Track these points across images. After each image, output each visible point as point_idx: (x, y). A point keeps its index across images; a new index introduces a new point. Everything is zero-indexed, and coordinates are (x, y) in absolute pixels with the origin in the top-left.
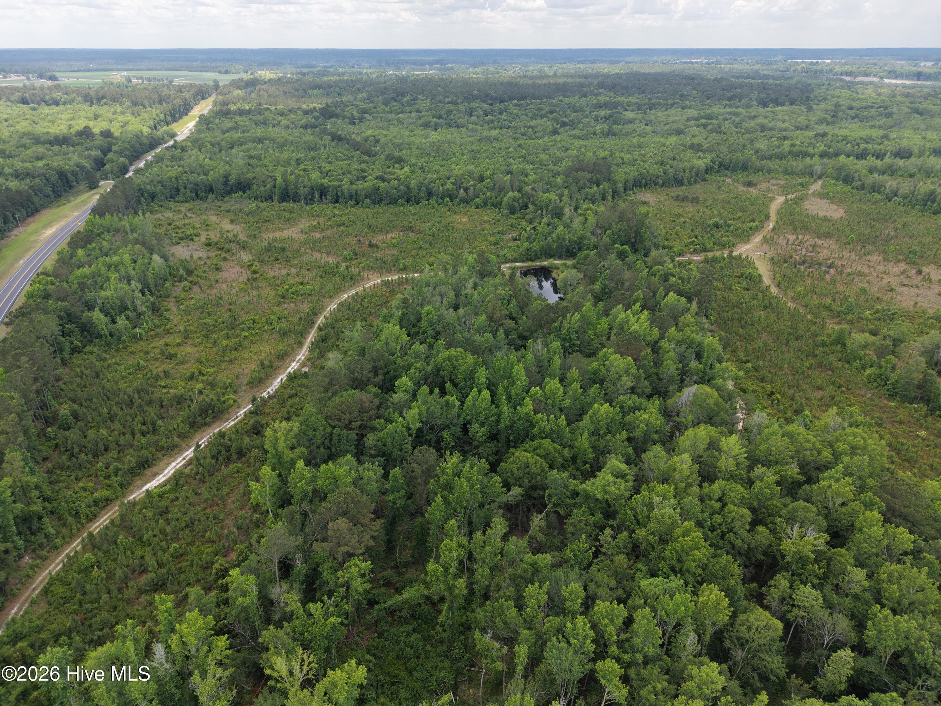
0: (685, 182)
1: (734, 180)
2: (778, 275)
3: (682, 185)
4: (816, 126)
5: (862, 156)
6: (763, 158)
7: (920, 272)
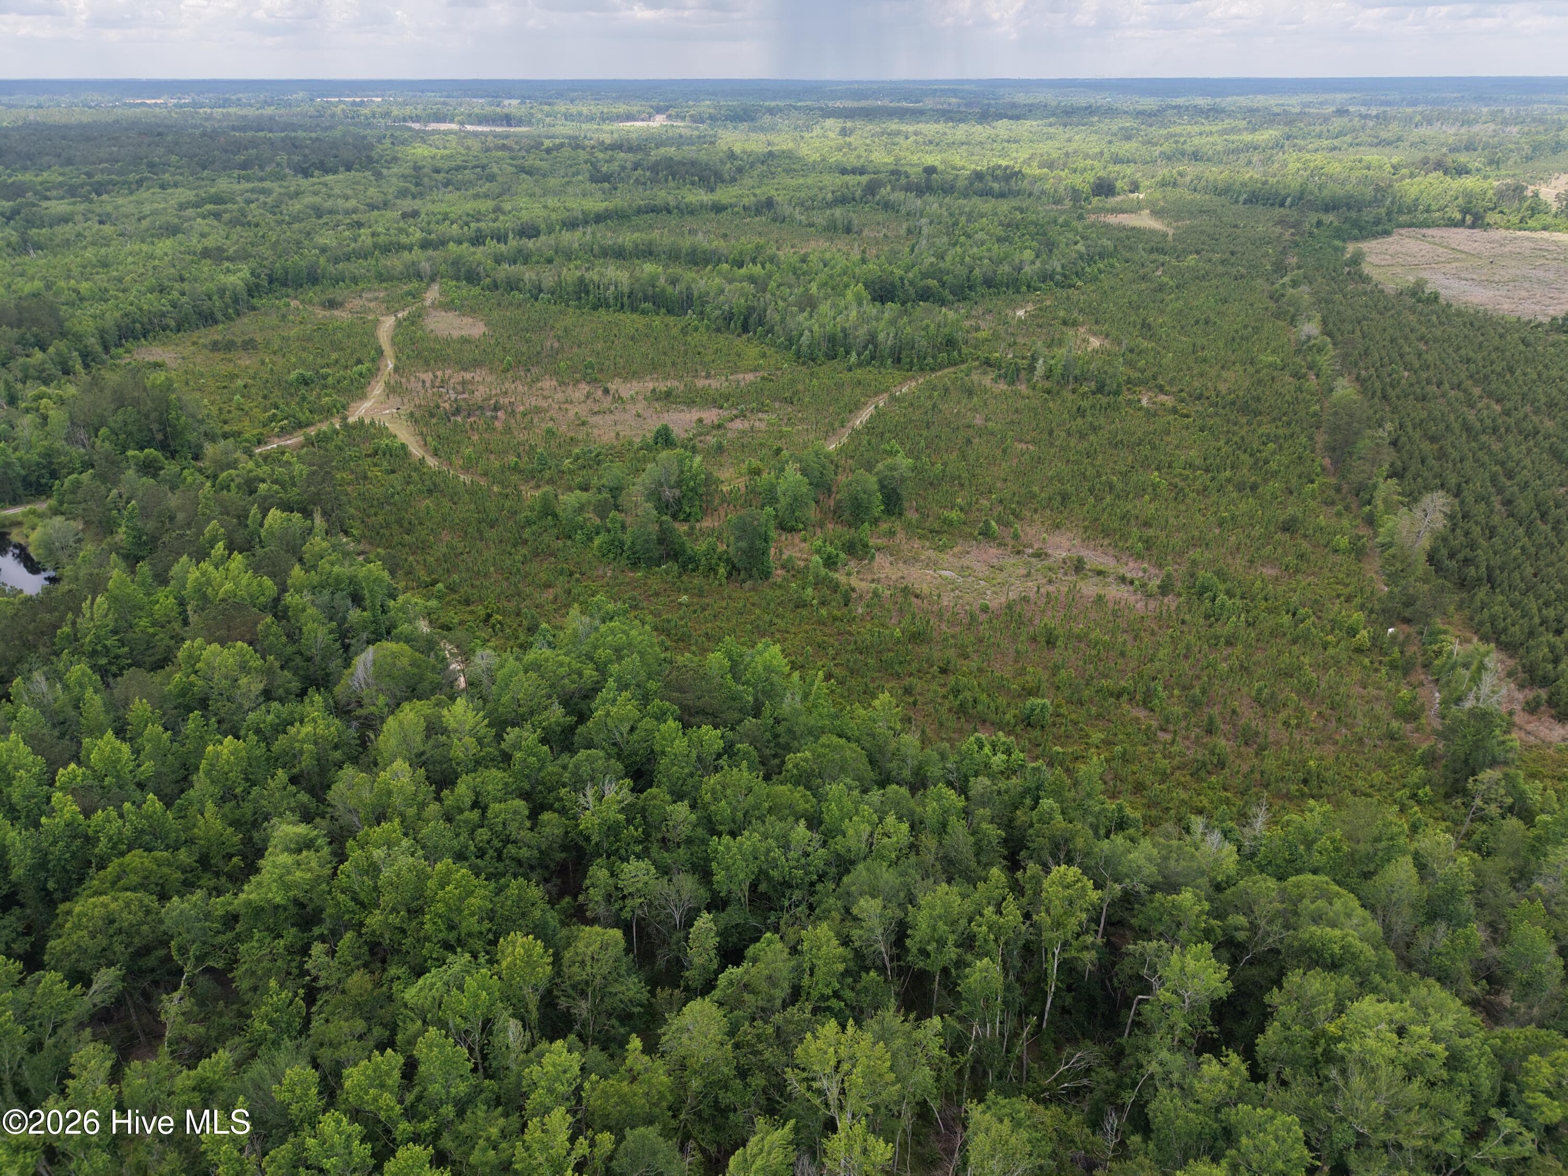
0: (219, 315)
1: (302, 302)
2: (429, 439)
3: (216, 322)
4: (398, 201)
5: (478, 240)
6: (337, 260)
7: (606, 391)
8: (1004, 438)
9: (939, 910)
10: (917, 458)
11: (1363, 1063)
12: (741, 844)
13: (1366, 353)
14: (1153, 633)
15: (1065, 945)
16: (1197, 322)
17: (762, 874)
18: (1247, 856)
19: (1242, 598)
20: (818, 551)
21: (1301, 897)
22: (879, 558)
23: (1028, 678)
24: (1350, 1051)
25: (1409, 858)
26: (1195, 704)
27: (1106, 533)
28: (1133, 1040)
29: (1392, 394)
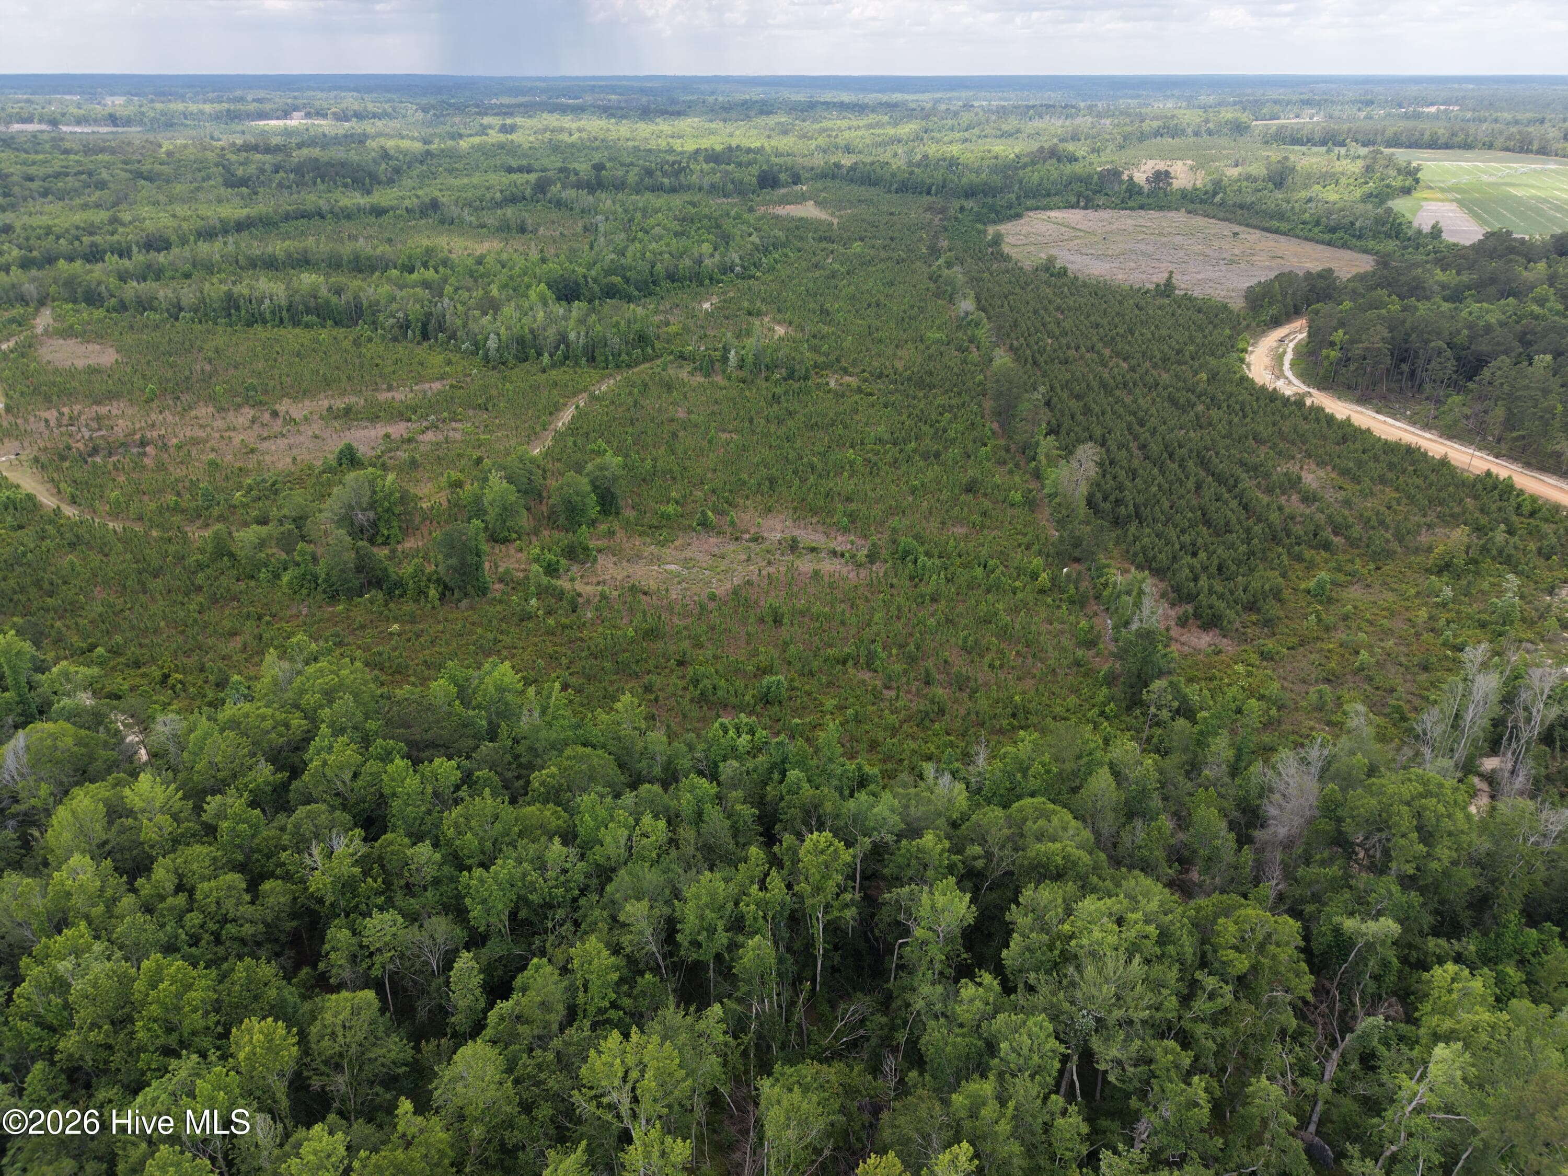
2: (62, 485)
5: (93, 255)
7: (275, 414)
8: (708, 430)
9: (705, 899)
10: (626, 456)
11: (1093, 954)
12: (496, 873)
13: (1015, 325)
14: (867, 600)
15: (827, 907)
16: (869, 305)
17: (522, 900)
18: (975, 791)
19: (940, 557)
20: (537, 560)
21: (1025, 820)
22: (601, 559)
23: (761, 658)
24: (1082, 947)
25: (1106, 769)
26: (912, 660)
27: (814, 511)
28: (898, 983)
29: (1041, 360)
